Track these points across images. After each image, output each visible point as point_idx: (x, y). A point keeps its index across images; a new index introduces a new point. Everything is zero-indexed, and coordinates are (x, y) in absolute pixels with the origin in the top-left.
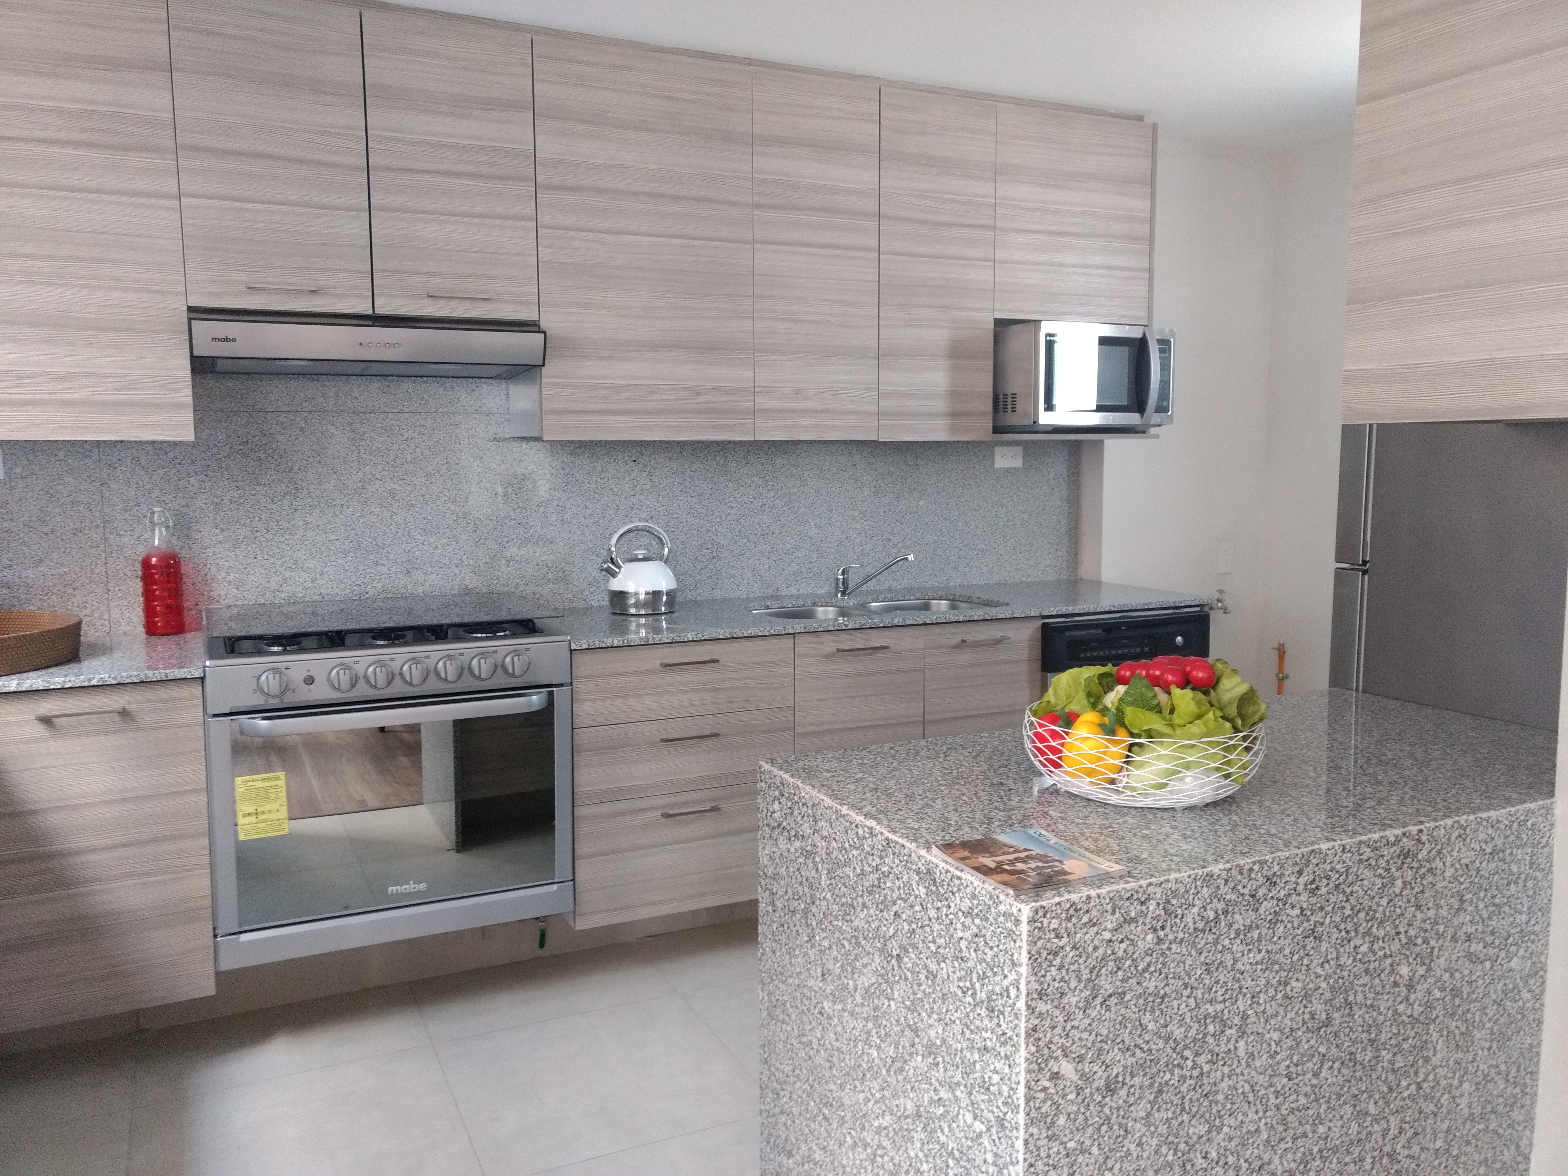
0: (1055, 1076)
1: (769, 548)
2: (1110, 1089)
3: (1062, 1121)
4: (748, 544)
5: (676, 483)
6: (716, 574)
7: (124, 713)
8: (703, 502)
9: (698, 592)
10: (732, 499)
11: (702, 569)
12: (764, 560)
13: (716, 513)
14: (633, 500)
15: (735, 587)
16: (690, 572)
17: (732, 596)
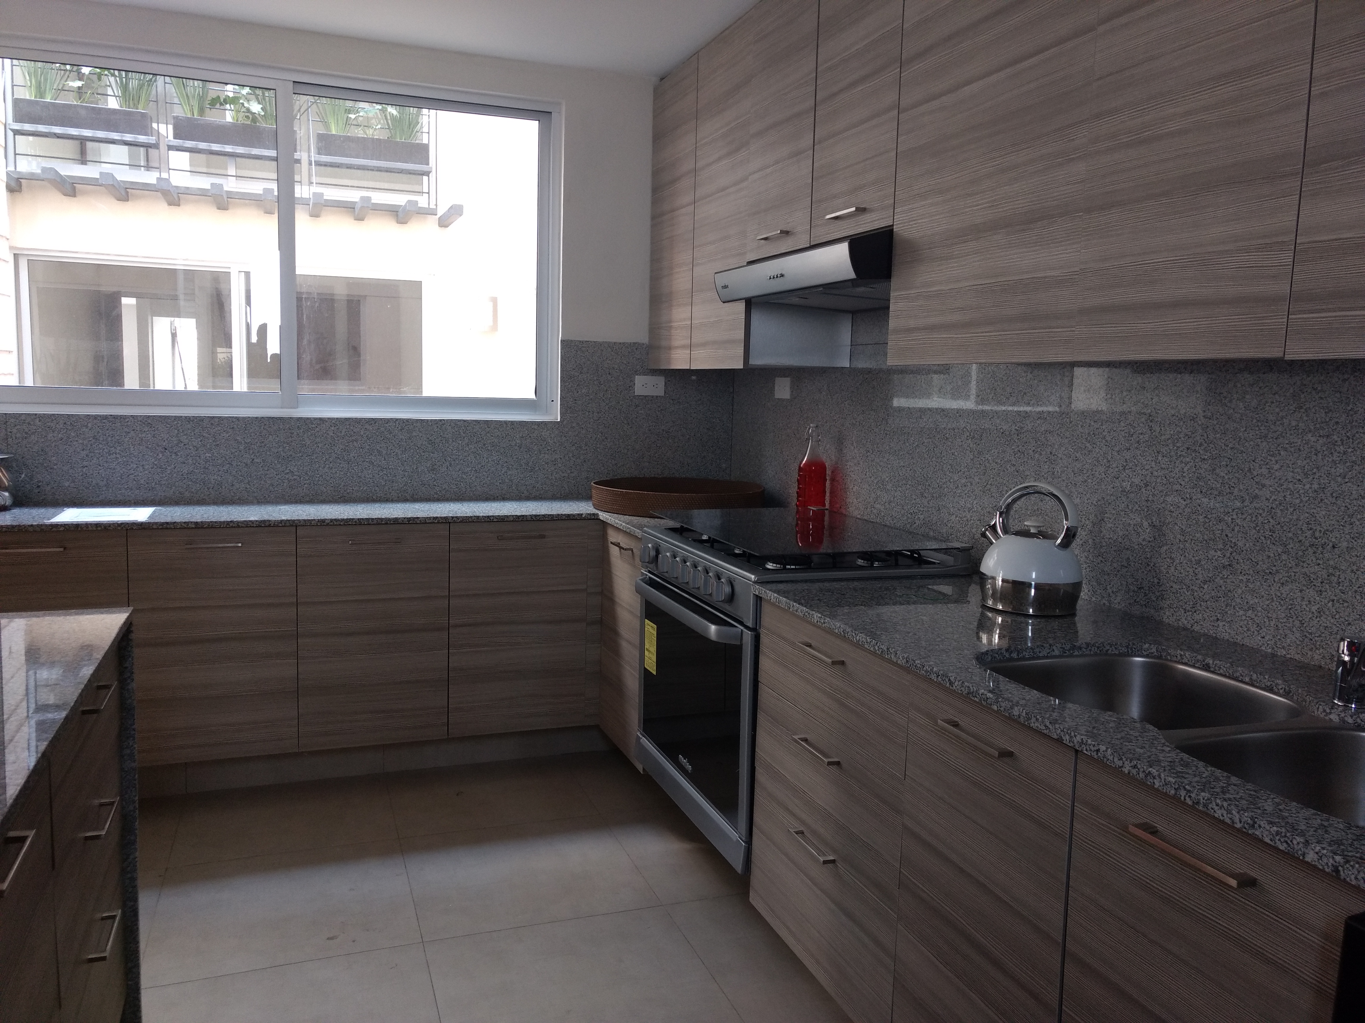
1: (1324, 573)
4: (1284, 557)
5: (1182, 435)
6: (1225, 595)
7: (632, 553)
8: (1217, 471)
9: (1198, 617)
10: (1264, 471)
11: (1205, 582)
12: (1311, 593)
13: (1236, 492)
14: (1128, 455)
15: (1254, 628)
16: (1187, 581)
17: (1247, 642)
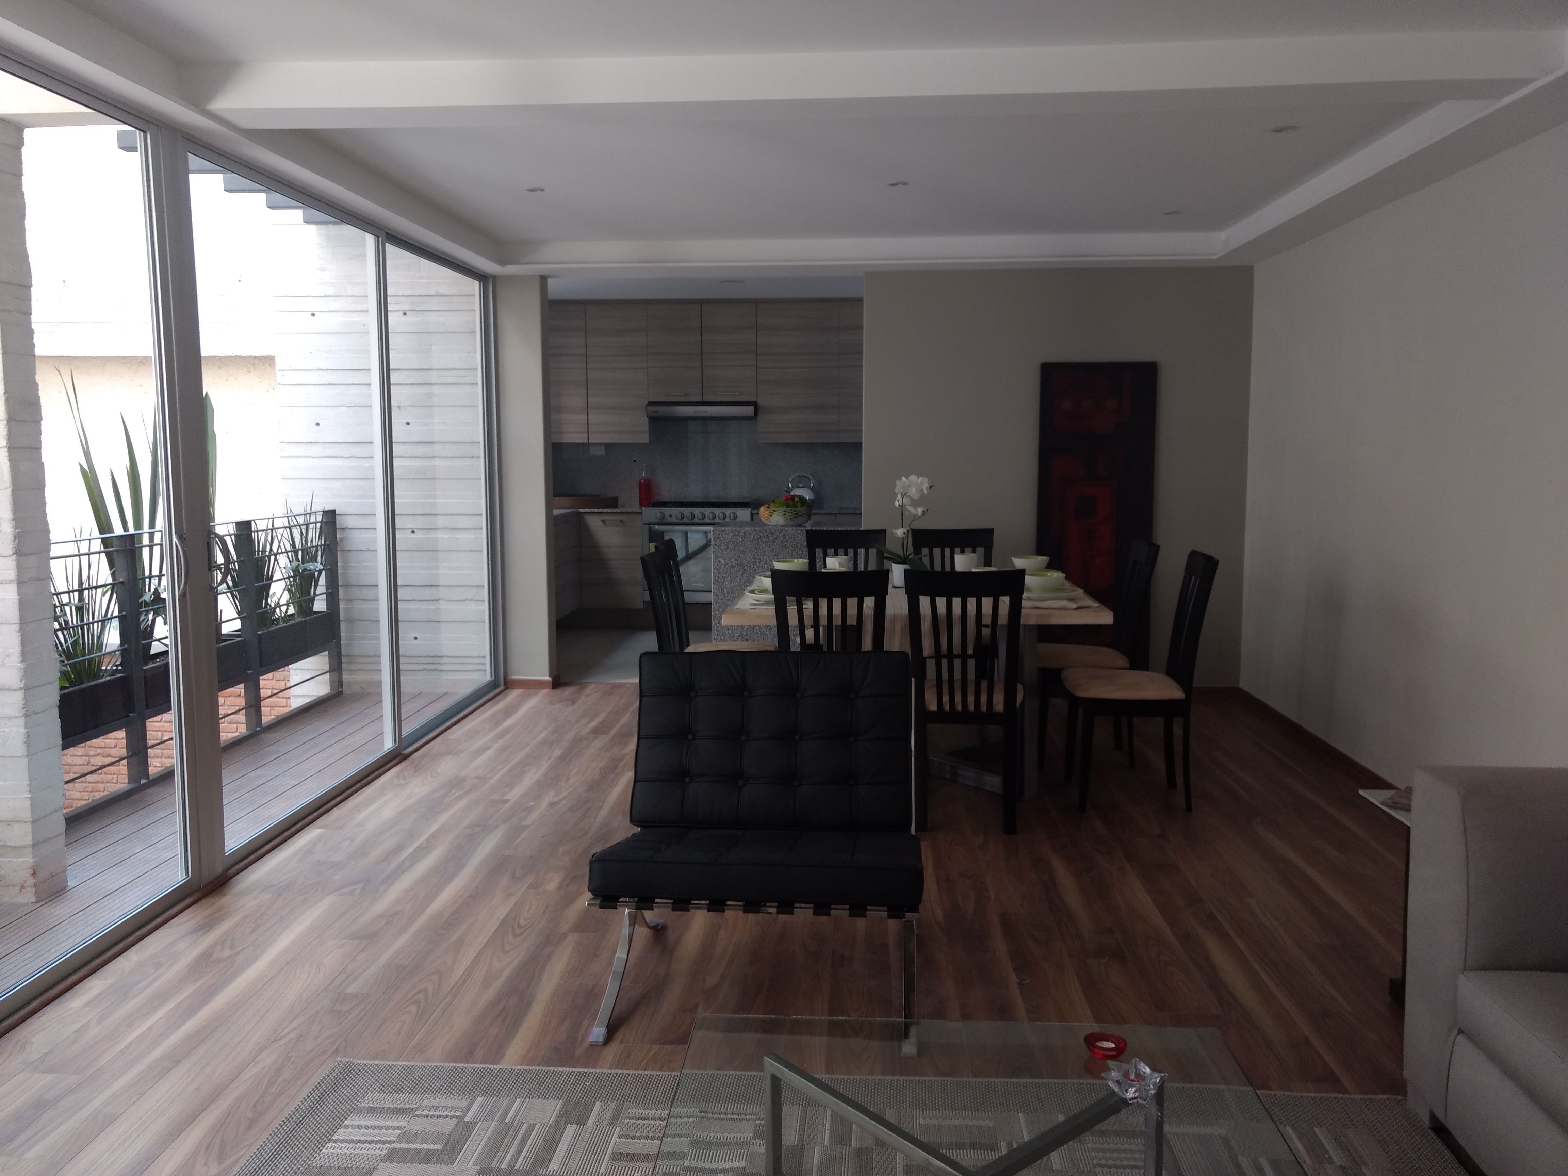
0: (719, 561)
2: (732, 567)
3: (721, 570)
7: (621, 521)
14: (799, 464)
